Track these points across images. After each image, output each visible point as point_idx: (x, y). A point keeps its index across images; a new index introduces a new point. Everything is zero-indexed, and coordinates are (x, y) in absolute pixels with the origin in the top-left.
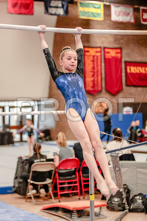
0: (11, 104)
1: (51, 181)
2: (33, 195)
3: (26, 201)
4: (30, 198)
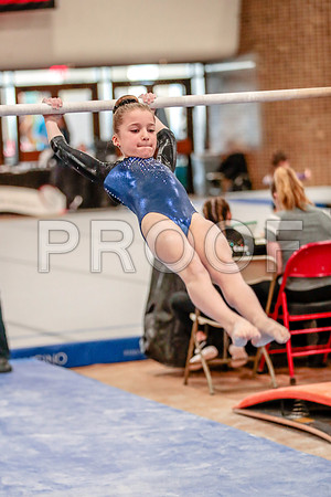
0: (119, 74)
4: (200, 372)
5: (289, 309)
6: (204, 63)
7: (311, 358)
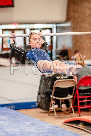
1: (71, 97)
2: (55, 109)
3: (49, 115)
4: (53, 112)
5: (79, 95)
6: (56, 24)
7: (85, 109)
